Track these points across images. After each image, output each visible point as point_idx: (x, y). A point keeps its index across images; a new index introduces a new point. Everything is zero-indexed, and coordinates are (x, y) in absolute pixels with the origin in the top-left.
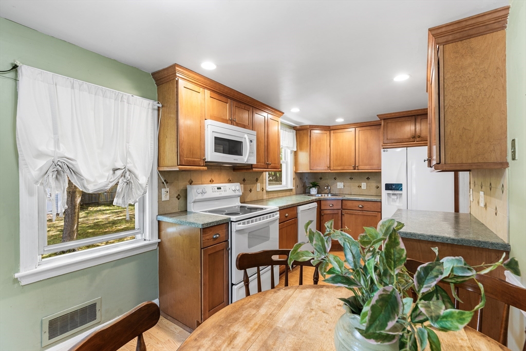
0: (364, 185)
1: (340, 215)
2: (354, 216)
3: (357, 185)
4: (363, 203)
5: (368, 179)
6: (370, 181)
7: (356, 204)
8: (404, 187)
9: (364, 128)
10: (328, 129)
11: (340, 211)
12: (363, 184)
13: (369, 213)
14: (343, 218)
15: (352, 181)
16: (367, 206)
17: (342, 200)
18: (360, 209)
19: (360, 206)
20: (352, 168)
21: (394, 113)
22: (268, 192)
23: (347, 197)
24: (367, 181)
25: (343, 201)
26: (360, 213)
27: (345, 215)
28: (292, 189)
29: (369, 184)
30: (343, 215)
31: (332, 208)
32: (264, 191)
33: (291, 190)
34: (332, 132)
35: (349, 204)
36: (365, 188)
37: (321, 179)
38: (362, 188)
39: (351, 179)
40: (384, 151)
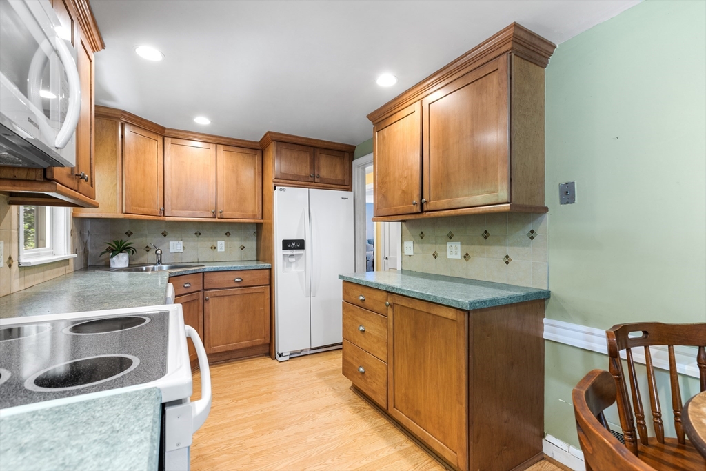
0: (221, 245)
1: (201, 301)
2: (226, 299)
3: (210, 244)
4: (241, 275)
5: (228, 234)
6: (231, 238)
7: (231, 276)
8: (307, 245)
9: (231, 148)
10: (160, 132)
11: (201, 294)
12: (219, 243)
13: (251, 290)
14: (206, 306)
15: (200, 238)
16: (248, 278)
17: (203, 273)
18: (238, 285)
19: (237, 280)
20: (211, 215)
21: (290, 136)
22: (24, 269)
23: (208, 267)
24: (226, 238)
25: (206, 274)
26: (238, 291)
27: (210, 299)
28: (68, 260)
29: (229, 243)
30: (207, 300)
31: (189, 291)
32: (15, 265)
33: (66, 261)
34: (168, 141)
35: (217, 278)
36: (223, 250)
37: (129, 234)
38: (219, 249)
39: (198, 234)
40: (281, 190)
